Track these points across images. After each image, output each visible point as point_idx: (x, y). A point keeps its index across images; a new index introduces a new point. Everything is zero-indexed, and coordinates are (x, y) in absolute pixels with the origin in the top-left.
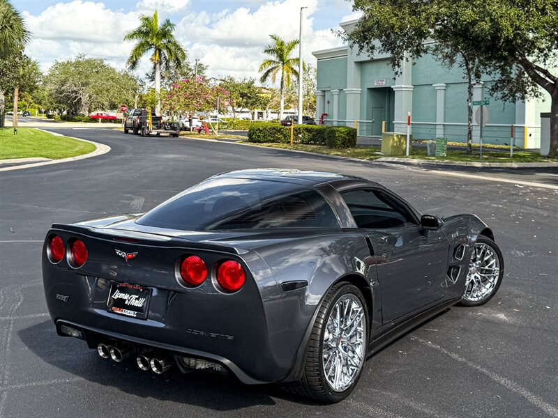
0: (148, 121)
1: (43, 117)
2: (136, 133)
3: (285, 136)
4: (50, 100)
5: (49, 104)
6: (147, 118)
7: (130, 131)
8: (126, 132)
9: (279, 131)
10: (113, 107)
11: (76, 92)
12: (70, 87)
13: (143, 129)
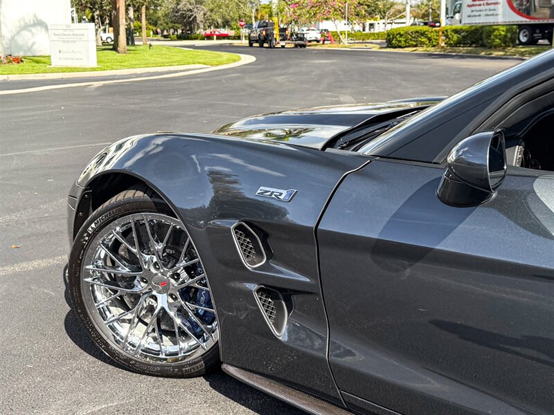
0: (275, 32)
1: (159, 37)
2: (261, 46)
3: (430, 39)
4: (166, 20)
5: (165, 25)
6: (273, 29)
7: (255, 45)
8: (251, 45)
9: (423, 34)
10: (226, 24)
11: (191, 11)
12: (185, 5)
13: (271, 41)
